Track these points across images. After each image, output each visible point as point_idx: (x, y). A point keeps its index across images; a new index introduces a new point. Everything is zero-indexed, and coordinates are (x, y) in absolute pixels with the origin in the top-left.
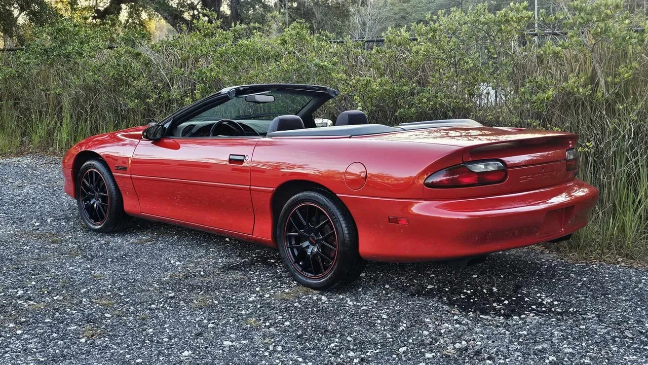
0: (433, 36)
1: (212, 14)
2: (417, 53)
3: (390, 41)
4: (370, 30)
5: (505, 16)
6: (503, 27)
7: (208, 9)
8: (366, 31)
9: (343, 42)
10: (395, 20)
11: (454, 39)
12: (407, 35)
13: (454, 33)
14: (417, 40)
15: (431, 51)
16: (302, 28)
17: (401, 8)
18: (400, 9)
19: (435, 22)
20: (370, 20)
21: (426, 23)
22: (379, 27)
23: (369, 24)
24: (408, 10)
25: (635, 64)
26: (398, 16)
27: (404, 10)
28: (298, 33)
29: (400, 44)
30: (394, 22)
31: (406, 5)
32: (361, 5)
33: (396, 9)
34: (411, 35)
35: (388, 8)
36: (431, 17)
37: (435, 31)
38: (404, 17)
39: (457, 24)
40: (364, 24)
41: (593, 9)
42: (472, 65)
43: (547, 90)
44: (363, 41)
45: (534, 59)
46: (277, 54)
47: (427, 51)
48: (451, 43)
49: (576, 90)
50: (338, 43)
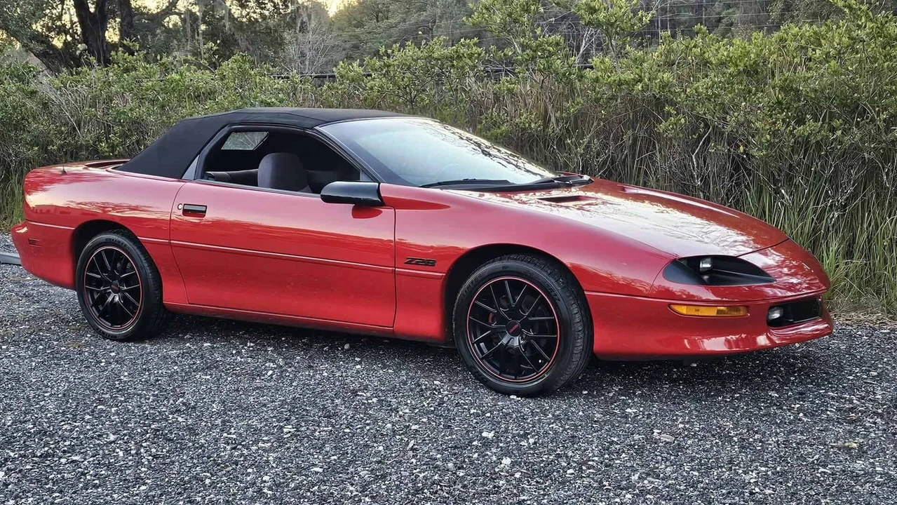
0: (388, 72)
1: (134, 45)
2: (371, 89)
3: (342, 77)
4: (312, 63)
5: (457, 52)
6: (455, 63)
7: (128, 39)
8: (306, 65)
9: (288, 78)
10: (344, 49)
11: (408, 75)
12: (360, 70)
13: (409, 69)
14: (371, 75)
15: (385, 87)
16: (244, 62)
17: (353, 33)
18: (350, 36)
19: (389, 56)
20: (310, 49)
21: (380, 57)
22: (323, 60)
23: (309, 55)
24: (362, 37)
25: (579, 99)
26: (348, 45)
27: (357, 37)
28: (240, 67)
29: (353, 80)
30: (344, 52)
31: (358, 30)
32: (300, 31)
33: (345, 35)
34: (365, 70)
35: (334, 34)
36: (386, 51)
37: (389, 66)
38: (356, 47)
39: (411, 60)
40: (303, 55)
41: (537, 47)
42: (427, 101)
43: (501, 127)
44: (311, 76)
45: (491, 96)
46: (209, 91)
47: (381, 87)
48: (406, 79)
49: (527, 125)
50: (282, 78)
